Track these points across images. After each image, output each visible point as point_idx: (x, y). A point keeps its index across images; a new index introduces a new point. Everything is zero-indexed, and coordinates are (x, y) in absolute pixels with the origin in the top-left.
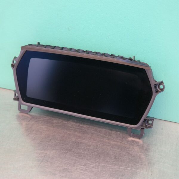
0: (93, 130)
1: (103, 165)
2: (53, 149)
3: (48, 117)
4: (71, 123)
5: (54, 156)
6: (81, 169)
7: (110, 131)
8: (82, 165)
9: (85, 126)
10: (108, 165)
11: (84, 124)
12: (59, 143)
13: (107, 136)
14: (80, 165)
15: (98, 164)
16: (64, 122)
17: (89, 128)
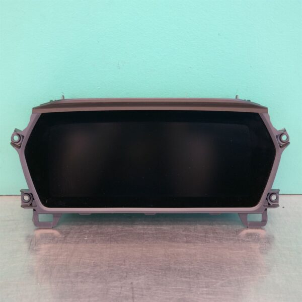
0: (183, 231)
1: (235, 279)
2: (139, 275)
3: (94, 226)
4: (139, 228)
5: (148, 284)
6: (207, 294)
7: (211, 226)
8: (203, 287)
9: (166, 228)
10: (243, 277)
11: (161, 225)
12: (142, 264)
13: (212, 235)
14: (200, 287)
15: (228, 279)
16: (127, 228)
17: (174, 228)
